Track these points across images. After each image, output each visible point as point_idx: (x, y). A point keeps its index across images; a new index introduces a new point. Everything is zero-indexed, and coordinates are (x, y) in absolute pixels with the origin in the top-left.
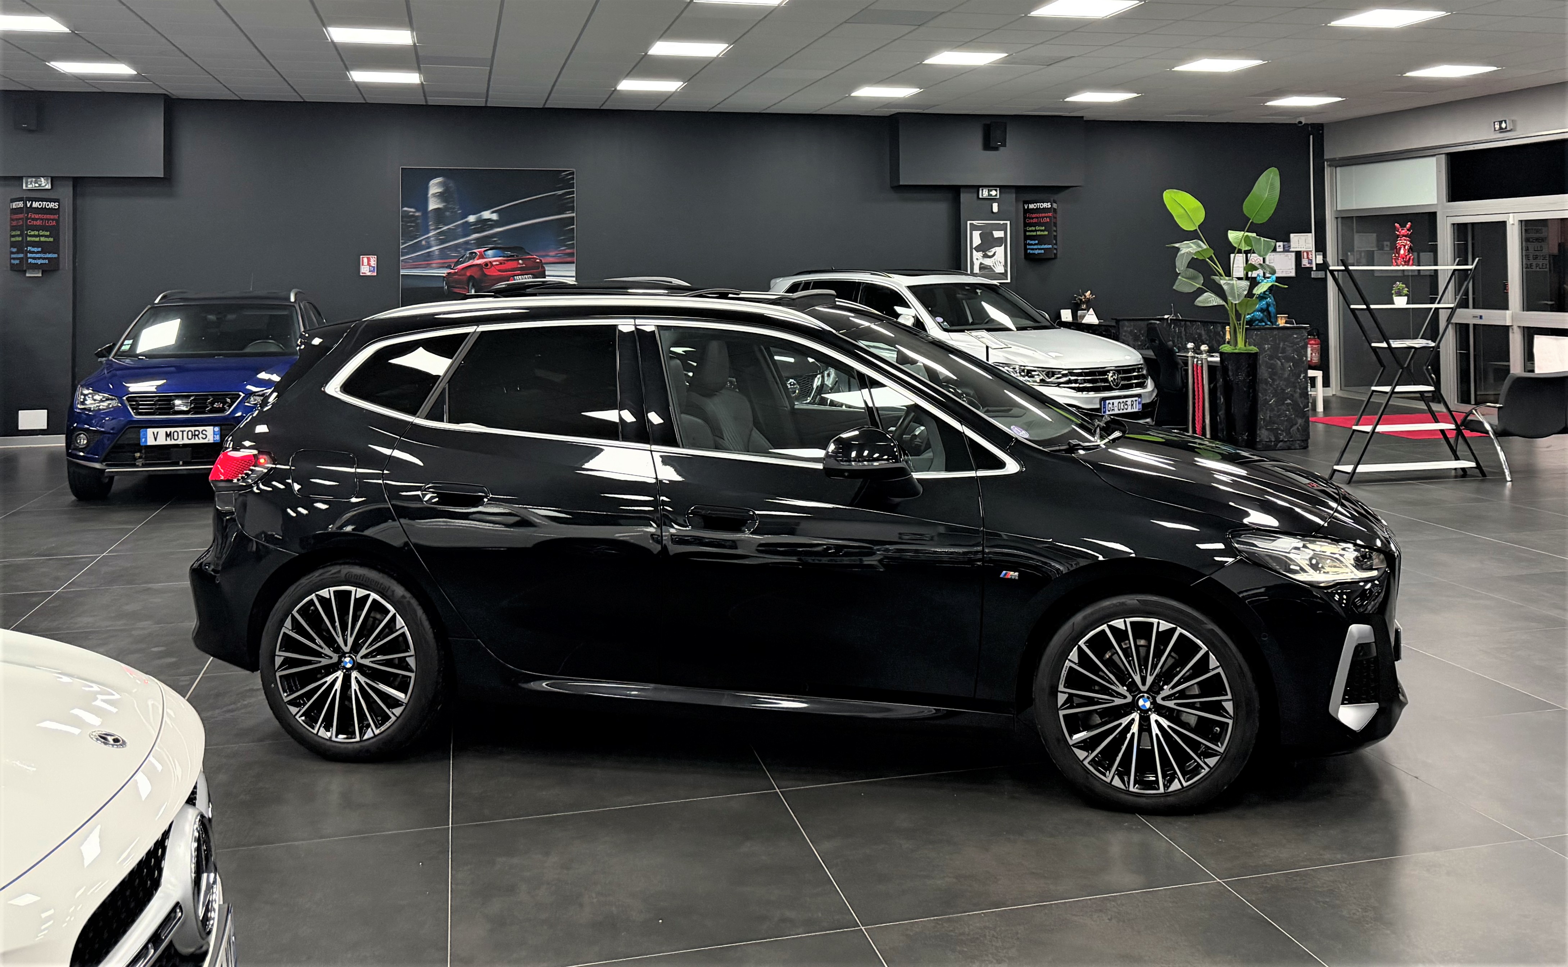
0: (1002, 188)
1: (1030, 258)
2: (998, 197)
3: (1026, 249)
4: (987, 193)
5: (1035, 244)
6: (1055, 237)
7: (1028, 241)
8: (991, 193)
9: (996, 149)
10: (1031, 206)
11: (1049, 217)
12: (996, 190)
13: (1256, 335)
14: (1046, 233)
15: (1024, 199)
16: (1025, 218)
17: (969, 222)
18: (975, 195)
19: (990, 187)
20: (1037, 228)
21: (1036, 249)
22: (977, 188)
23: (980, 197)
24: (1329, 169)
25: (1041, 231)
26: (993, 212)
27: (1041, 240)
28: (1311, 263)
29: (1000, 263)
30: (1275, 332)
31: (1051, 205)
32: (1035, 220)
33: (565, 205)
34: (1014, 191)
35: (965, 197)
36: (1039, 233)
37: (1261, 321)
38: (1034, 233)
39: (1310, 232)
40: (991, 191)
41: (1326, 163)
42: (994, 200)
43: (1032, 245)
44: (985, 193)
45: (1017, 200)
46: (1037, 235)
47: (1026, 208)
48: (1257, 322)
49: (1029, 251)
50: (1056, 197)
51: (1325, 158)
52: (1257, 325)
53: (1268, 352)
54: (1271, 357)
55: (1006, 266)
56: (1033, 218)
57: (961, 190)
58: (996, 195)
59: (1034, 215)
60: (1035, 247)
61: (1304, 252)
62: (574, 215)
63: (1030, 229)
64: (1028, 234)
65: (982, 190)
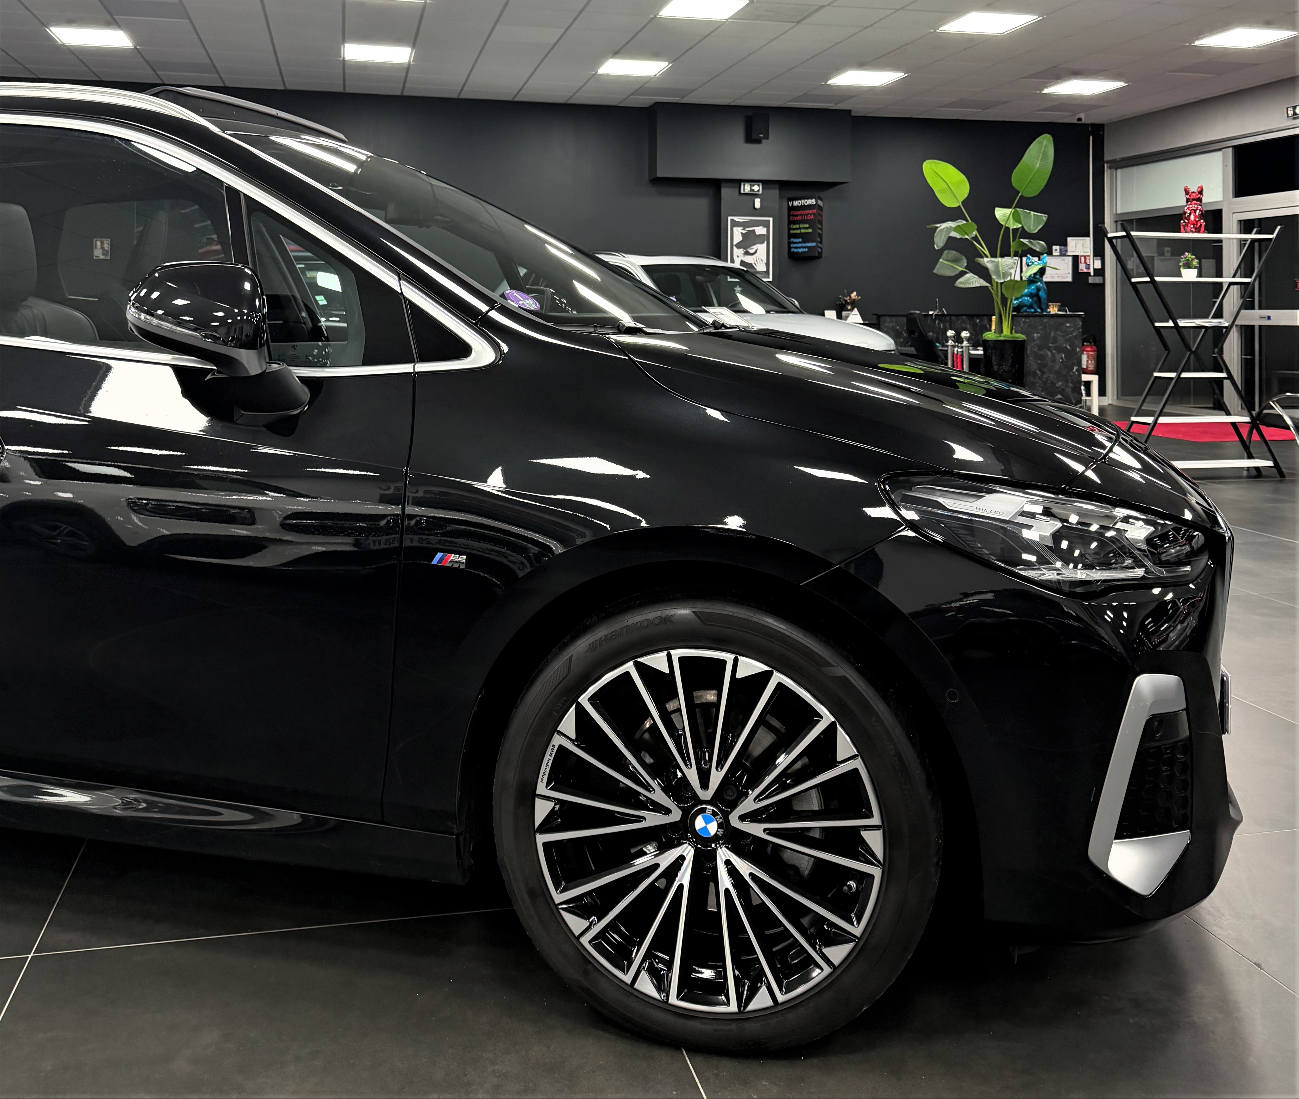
0: (765, 183)
1: (794, 257)
2: (761, 192)
3: (790, 248)
4: (749, 189)
5: (799, 243)
6: (820, 236)
7: (792, 240)
8: (753, 188)
9: (758, 141)
10: (796, 203)
11: (814, 214)
12: (759, 186)
13: (1024, 322)
14: (810, 230)
15: (789, 196)
16: (789, 216)
17: (729, 218)
18: (737, 190)
19: (752, 182)
20: (802, 226)
21: (800, 248)
22: (738, 182)
23: (742, 191)
24: (1109, 171)
25: (805, 229)
26: (754, 208)
27: (805, 238)
28: (1088, 268)
29: (762, 260)
30: (1046, 320)
31: (816, 201)
32: (799, 218)
34: (777, 186)
35: (726, 192)
36: (803, 231)
37: (1030, 306)
38: (798, 231)
39: (1088, 236)
40: (754, 186)
41: (1106, 165)
42: (756, 195)
43: (796, 243)
44: (746, 188)
45: (781, 197)
46: (801, 233)
47: (790, 205)
48: (1025, 308)
49: (793, 250)
50: (823, 194)
51: (1106, 159)
52: (1026, 311)
53: (1037, 342)
54: (1040, 347)
55: (767, 264)
56: (797, 216)
57: (723, 185)
58: (758, 191)
59: (798, 213)
60: (799, 245)
61: (1081, 256)
63: (795, 227)
64: (792, 232)
65: (744, 185)
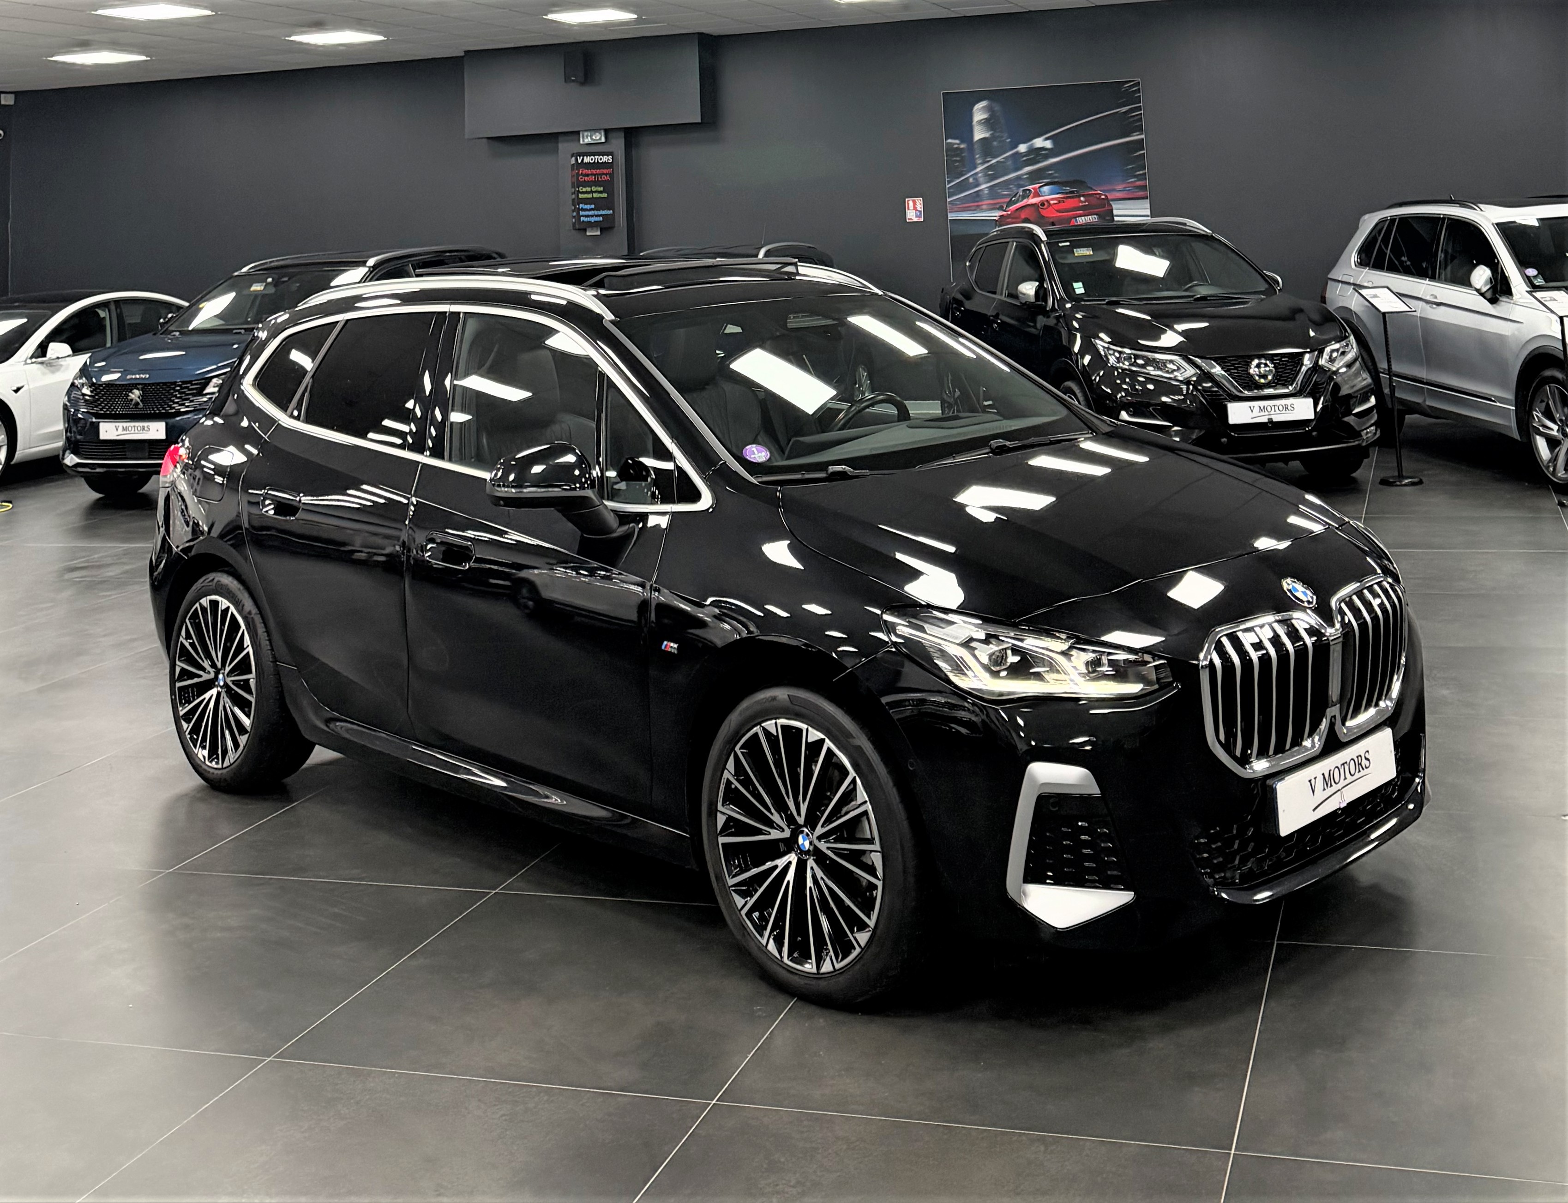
33: (1130, 125)
62: (1143, 136)
